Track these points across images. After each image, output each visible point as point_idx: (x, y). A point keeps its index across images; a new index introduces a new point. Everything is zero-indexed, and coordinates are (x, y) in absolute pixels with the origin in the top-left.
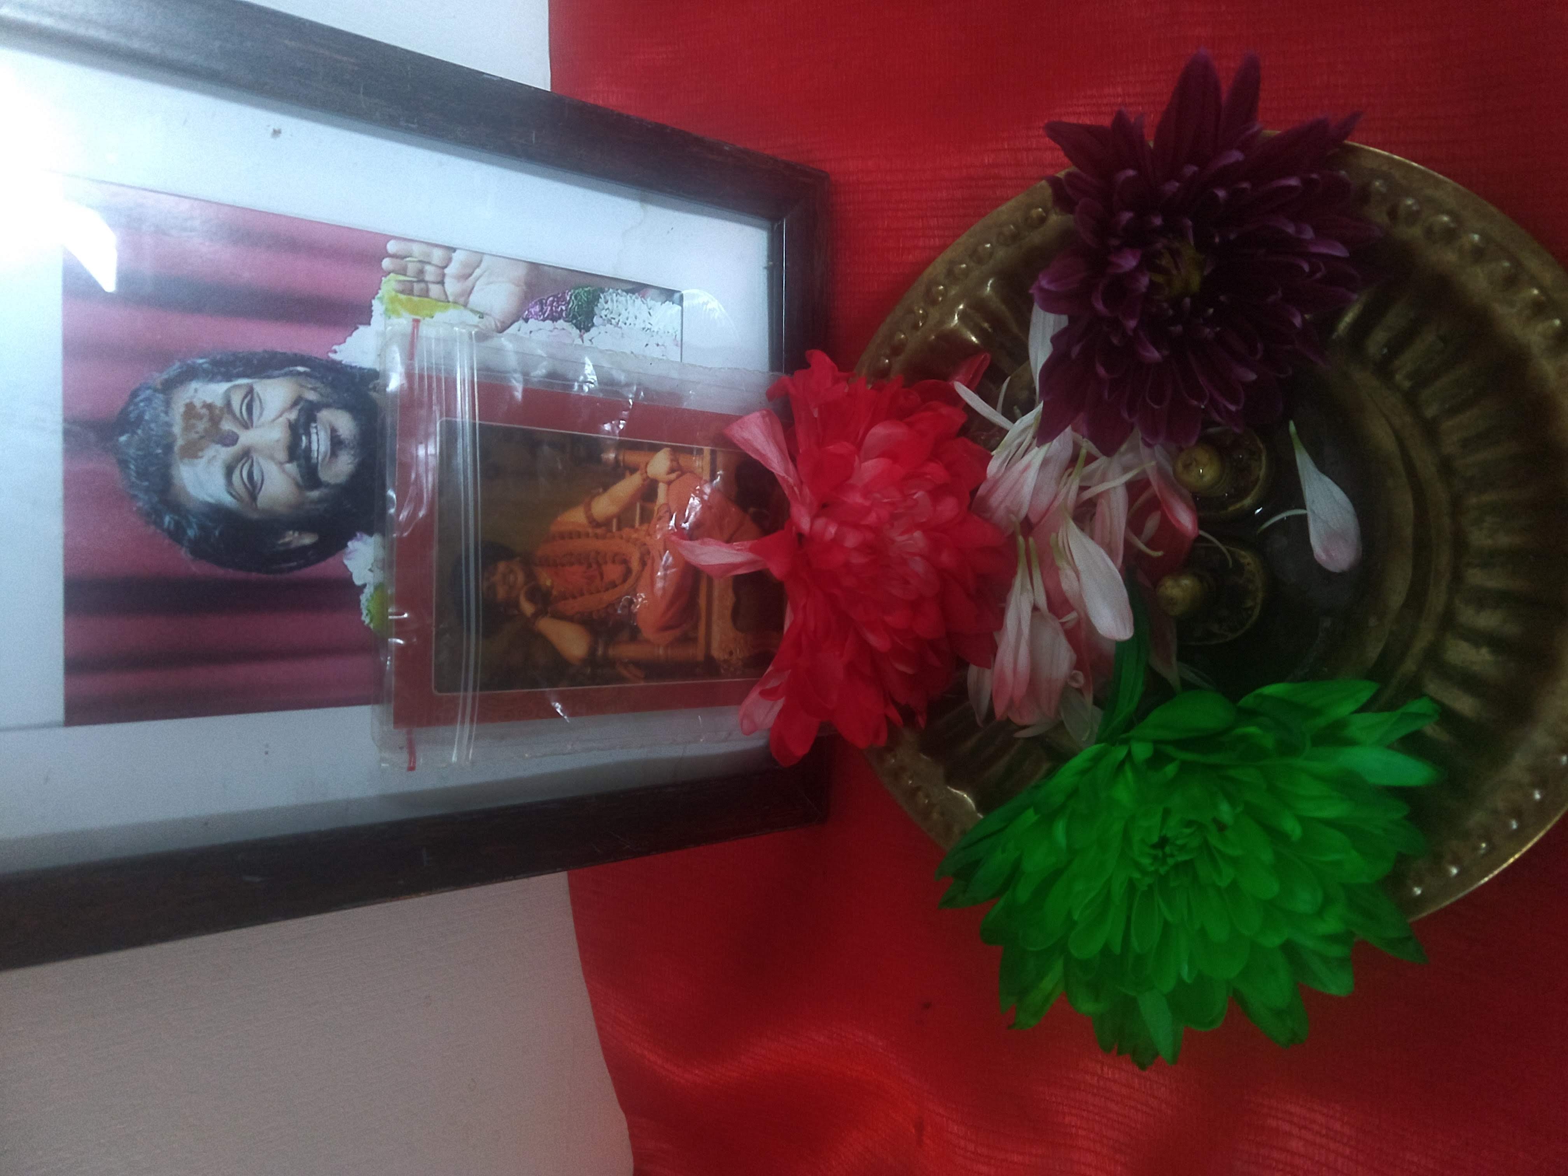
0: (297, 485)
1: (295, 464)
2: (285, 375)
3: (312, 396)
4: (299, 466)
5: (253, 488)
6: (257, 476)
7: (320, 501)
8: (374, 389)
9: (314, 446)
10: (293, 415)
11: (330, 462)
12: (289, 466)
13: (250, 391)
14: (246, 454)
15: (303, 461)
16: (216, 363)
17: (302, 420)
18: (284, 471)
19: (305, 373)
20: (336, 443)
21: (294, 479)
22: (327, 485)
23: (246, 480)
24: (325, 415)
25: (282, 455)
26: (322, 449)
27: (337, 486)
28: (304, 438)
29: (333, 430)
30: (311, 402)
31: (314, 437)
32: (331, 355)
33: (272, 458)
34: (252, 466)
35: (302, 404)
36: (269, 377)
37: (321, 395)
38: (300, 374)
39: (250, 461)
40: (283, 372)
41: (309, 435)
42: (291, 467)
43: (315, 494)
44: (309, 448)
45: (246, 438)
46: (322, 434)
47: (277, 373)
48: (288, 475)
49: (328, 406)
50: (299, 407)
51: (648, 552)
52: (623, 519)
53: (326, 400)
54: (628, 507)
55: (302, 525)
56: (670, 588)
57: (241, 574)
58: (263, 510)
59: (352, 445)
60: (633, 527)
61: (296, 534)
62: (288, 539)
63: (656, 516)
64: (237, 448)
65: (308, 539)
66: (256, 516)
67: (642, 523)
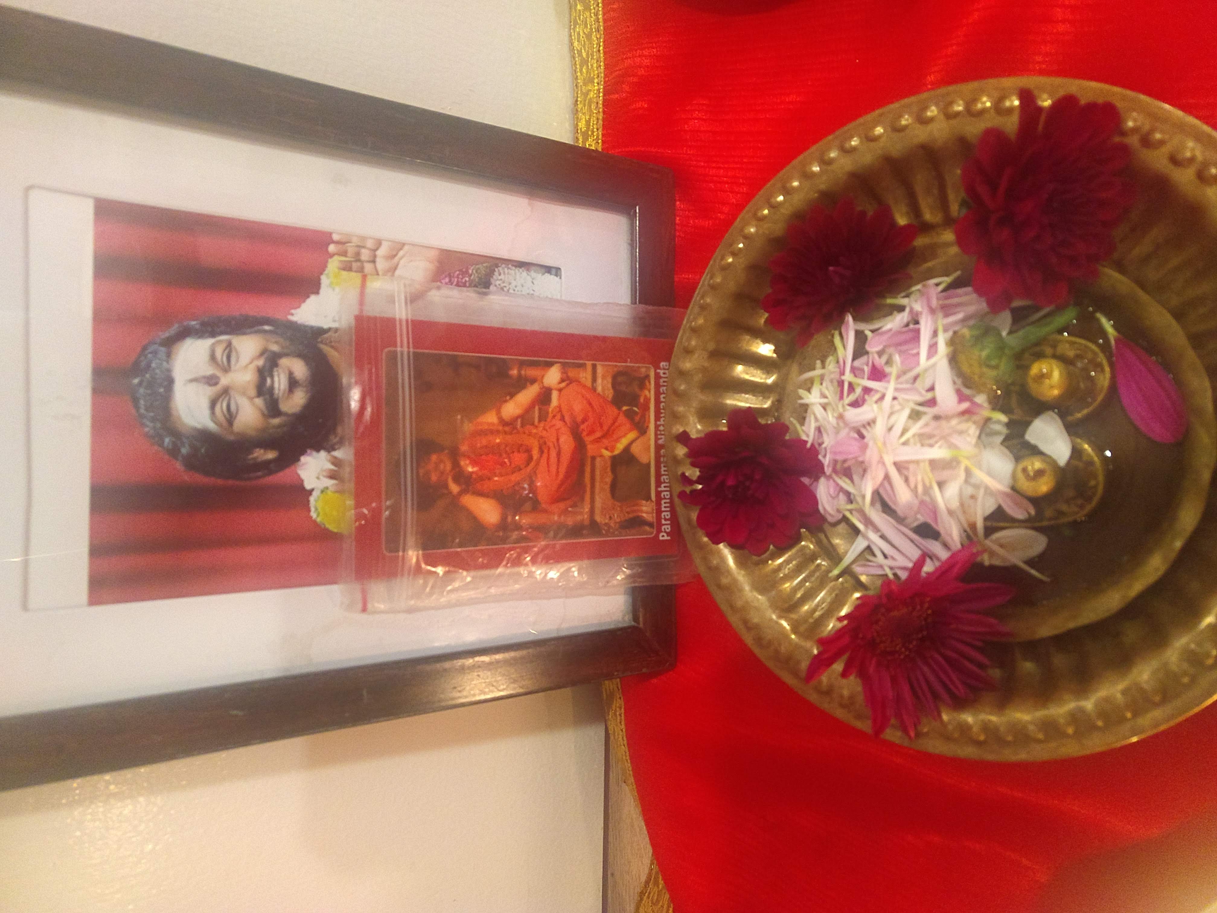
0: (263, 415)
1: (261, 398)
2: (256, 332)
3: (275, 348)
4: (265, 400)
5: (230, 417)
6: (233, 407)
7: (279, 426)
8: (322, 342)
9: (276, 385)
10: (260, 362)
11: (288, 397)
12: (257, 400)
13: (229, 345)
14: (226, 391)
15: (267, 397)
16: (203, 324)
17: (267, 366)
18: (253, 404)
19: (270, 331)
20: (293, 383)
21: (261, 410)
22: (286, 414)
23: (225, 411)
24: (285, 362)
25: (253, 392)
26: (282, 387)
27: (294, 415)
28: (268, 379)
29: (291, 373)
30: (274, 352)
31: (276, 379)
32: (290, 317)
33: (244, 394)
34: (230, 400)
35: (267, 354)
36: (244, 334)
37: (282, 346)
38: (266, 332)
40: (253, 330)
41: (272, 377)
42: (259, 402)
43: (276, 421)
44: (272, 388)
45: (225, 380)
46: (282, 376)
47: (249, 330)
48: (257, 407)
49: (286, 355)
50: (265, 355)
51: (545, 443)
52: (525, 417)
53: (285, 351)
54: (529, 409)
55: (266, 444)
56: (563, 470)
57: (220, 482)
58: (238, 433)
59: (304, 385)
60: (533, 424)
61: (262, 451)
62: (255, 455)
63: (550, 415)
64: (219, 387)
65: (271, 455)
66: (232, 438)
67: (540, 421)
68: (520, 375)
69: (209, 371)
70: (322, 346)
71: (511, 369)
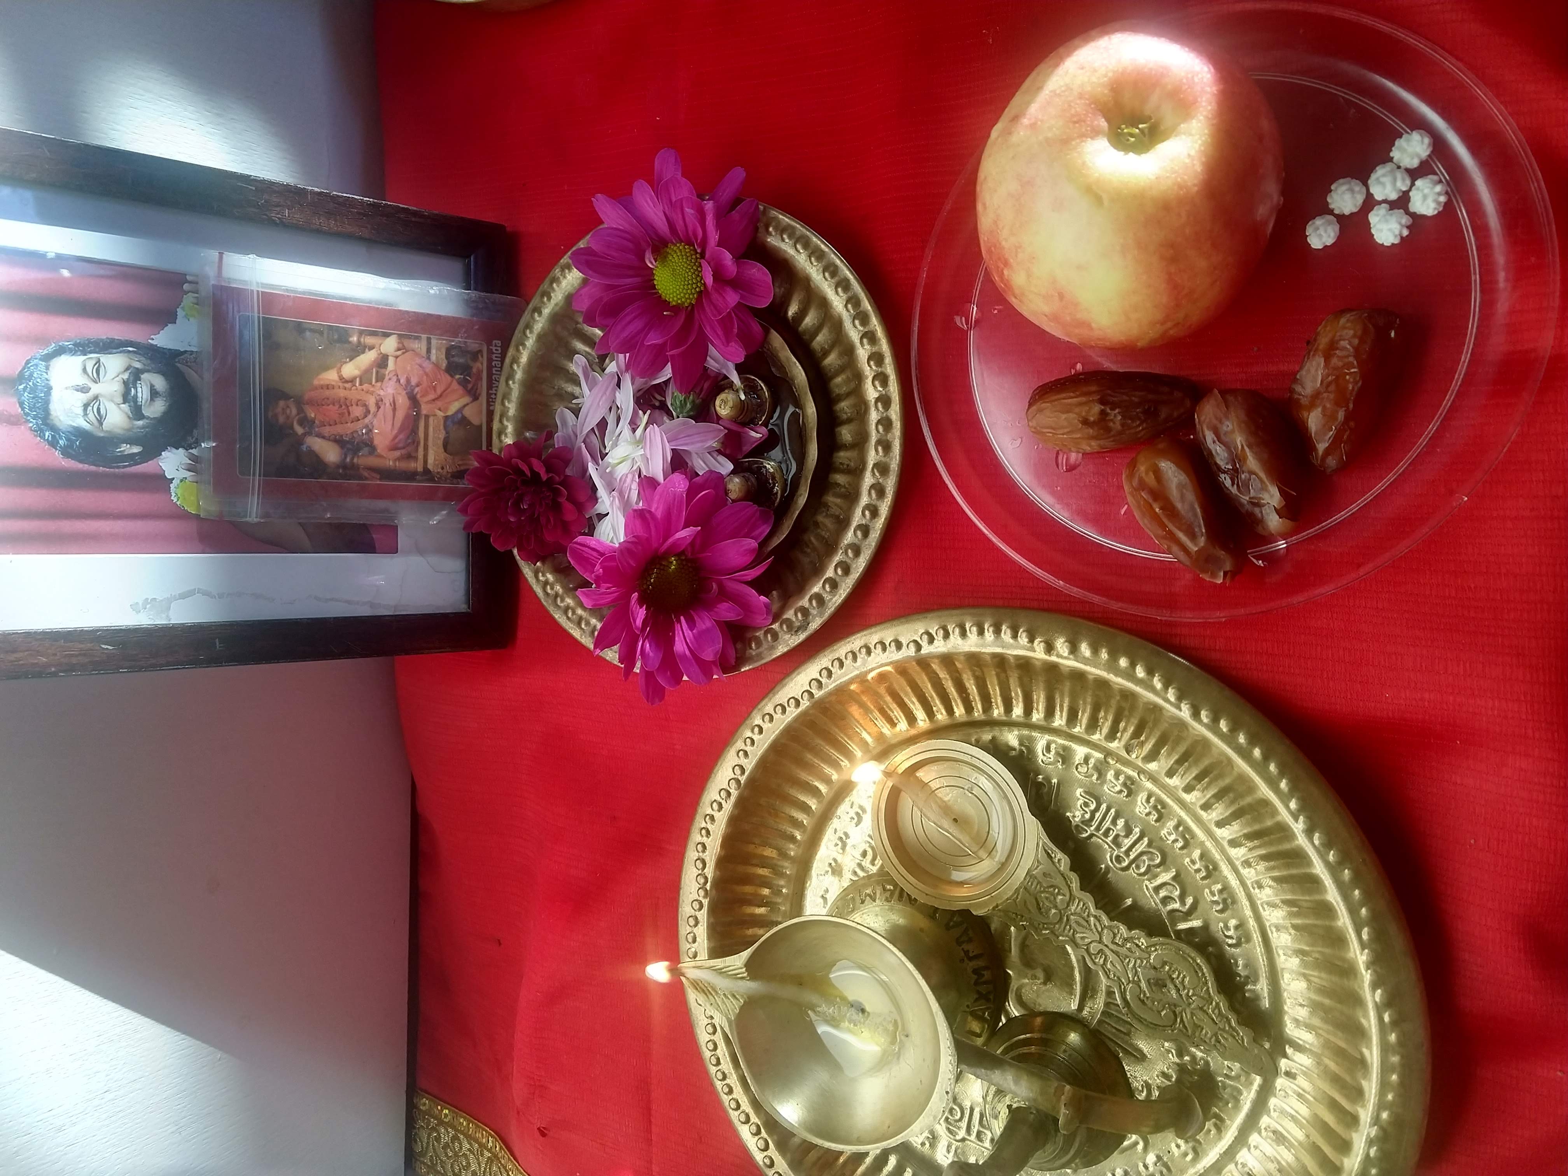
0: (129, 417)
1: (127, 404)
2: (121, 352)
3: (138, 365)
4: (129, 406)
5: (100, 419)
6: (103, 411)
7: (143, 427)
8: (179, 362)
9: (140, 395)
10: (126, 376)
11: (150, 404)
12: (123, 405)
13: (99, 361)
14: (96, 398)
15: (132, 404)
16: (75, 345)
17: (132, 378)
18: (120, 408)
19: (133, 351)
20: (154, 393)
21: (126, 414)
22: (148, 418)
23: (96, 413)
24: (144, 376)
25: (120, 400)
26: (144, 397)
27: (154, 418)
28: (133, 389)
29: (152, 386)
30: (137, 369)
31: (139, 390)
32: (150, 341)
33: (112, 401)
34: (99, 405)
35: (132, 369)
36: (110, 354)
37: (144, 365)
38: (129, 352)
39: (98, 402)
40: (118, 350)
41: (136, 388)
42: (125, 407)
43: (140, 423)
44: (136, 396)
45: (95, 389)
46: (144, 388)
47: (115, 351)
48: (123, 411)
49: (148, 371)
50: (129, 371)
51: (382, 400)
52: (364, 379)
53: (147, 368)
54: (367, 372)
55: (131, 441)
56: (398, 424)
57: (93, 468)
58: (107, 431)
59: (164, 395)
60: (371, 384)
61: (128, 446)
62: (122, 449)
63: (387, 378)
64: (90, 394)
65: (136, 449)
66: (102, 435)
67: (377, 381)
68: (359, 342)
69: (82, 381)
70: (179, 365)
71: (351, 336)
